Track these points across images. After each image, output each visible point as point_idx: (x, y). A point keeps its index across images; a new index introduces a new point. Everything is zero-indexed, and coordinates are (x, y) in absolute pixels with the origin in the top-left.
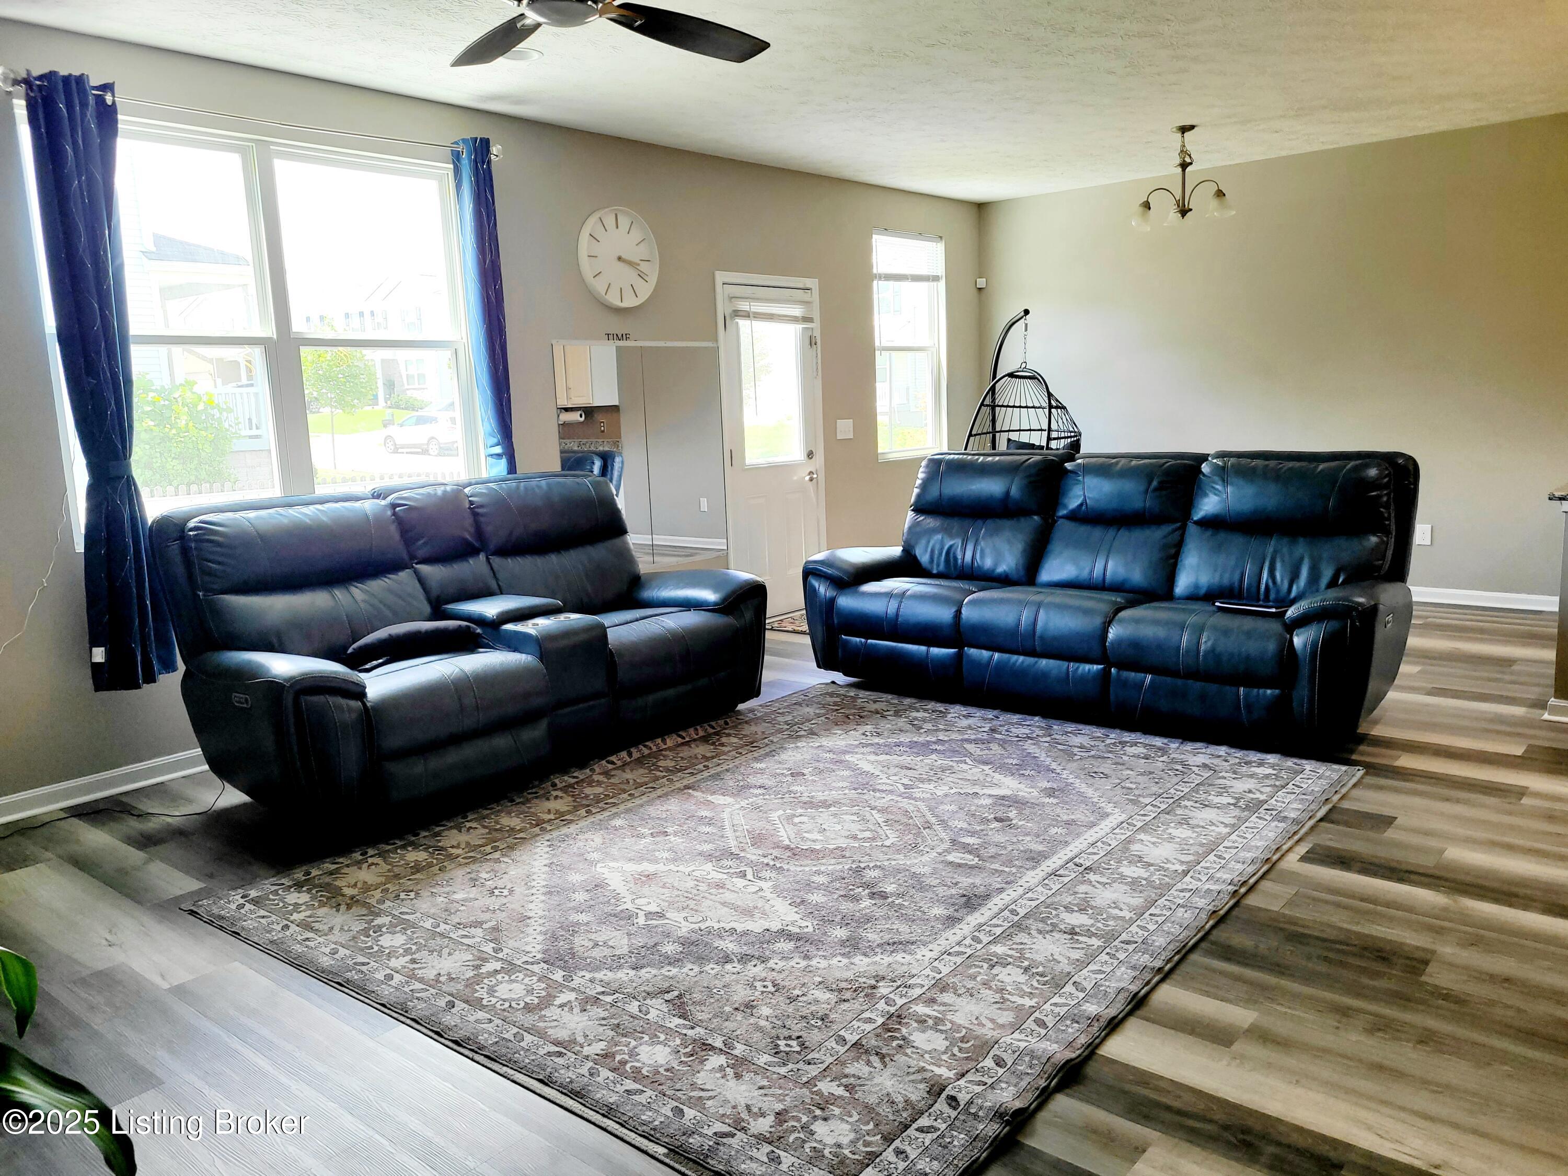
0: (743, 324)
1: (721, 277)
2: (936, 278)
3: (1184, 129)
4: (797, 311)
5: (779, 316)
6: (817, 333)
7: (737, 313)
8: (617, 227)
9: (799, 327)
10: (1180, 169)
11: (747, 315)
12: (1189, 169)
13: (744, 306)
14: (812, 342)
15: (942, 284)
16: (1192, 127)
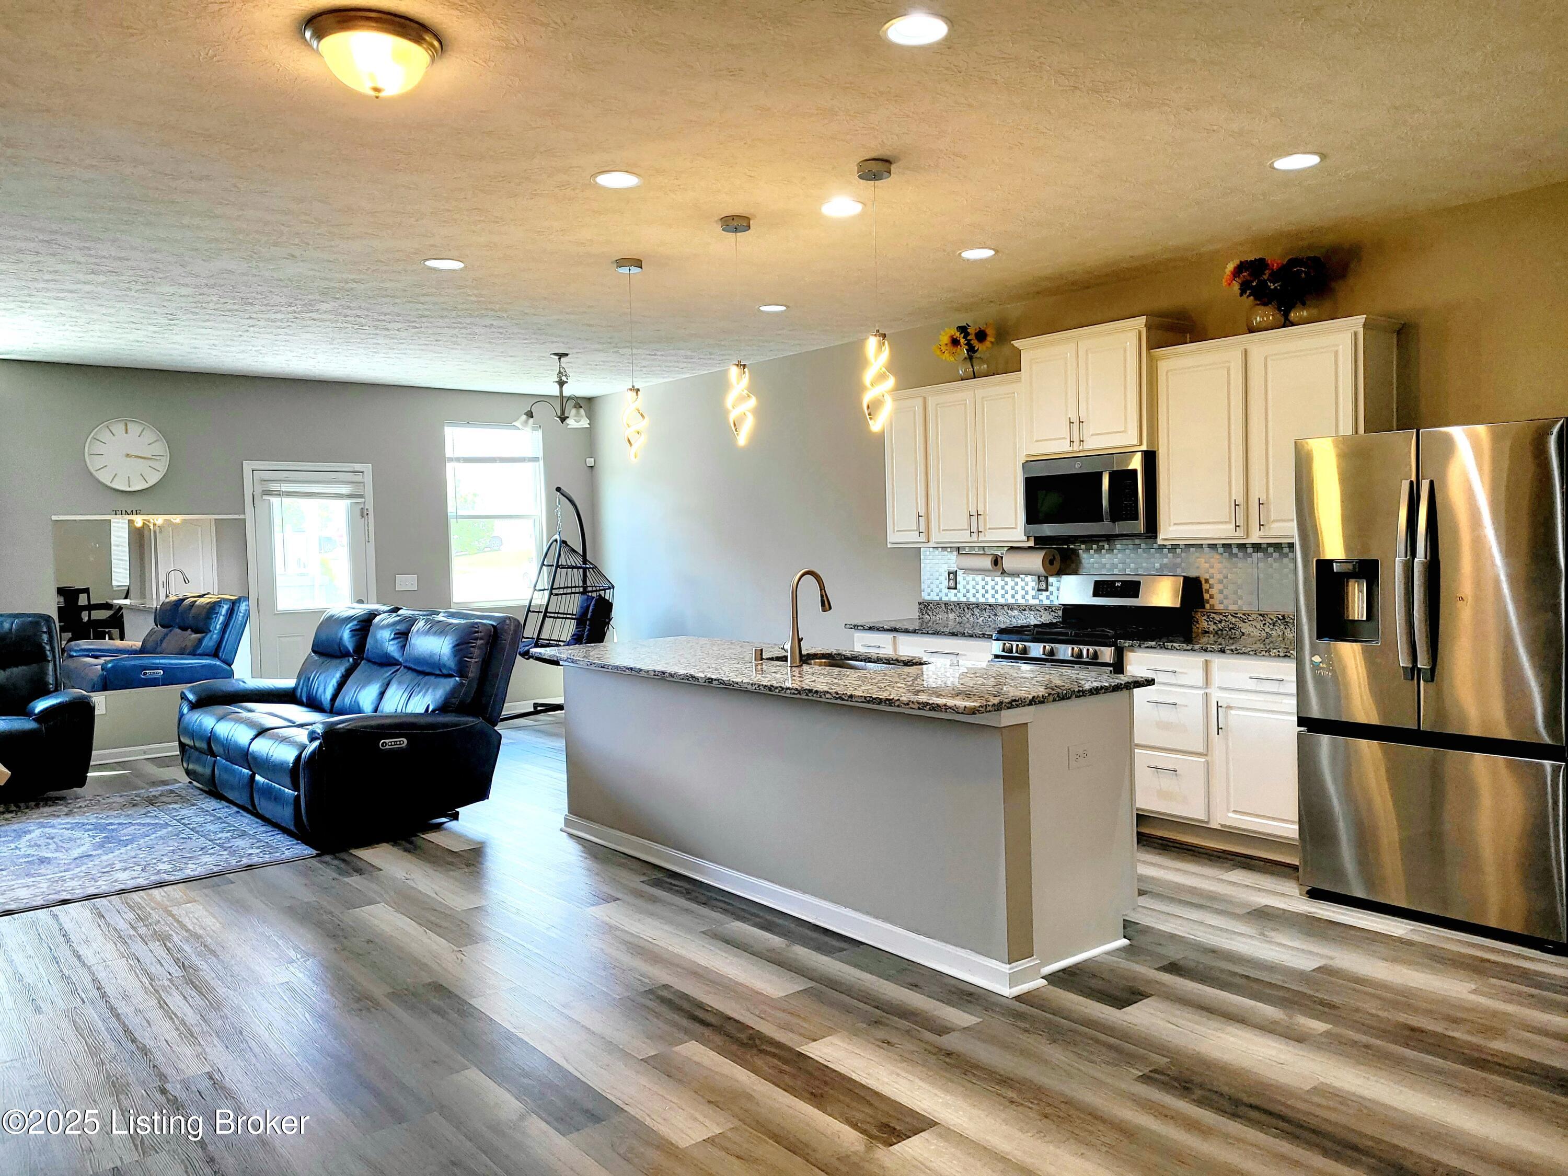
0: (275, 501)
1: (248, 466)
2: (536, 459)
3: (561, 356)
4: (344, 490)
5: (318, 493)
6: (370, 506)
7: (269, 493)
8: (126, 432)
9: (348, 502)
10: (558, 387)
11: (279, 494)
12: (565, 387)
13: (275, 487)
14: (363, 514)
15: (541, 462)
16: (567, 355)
